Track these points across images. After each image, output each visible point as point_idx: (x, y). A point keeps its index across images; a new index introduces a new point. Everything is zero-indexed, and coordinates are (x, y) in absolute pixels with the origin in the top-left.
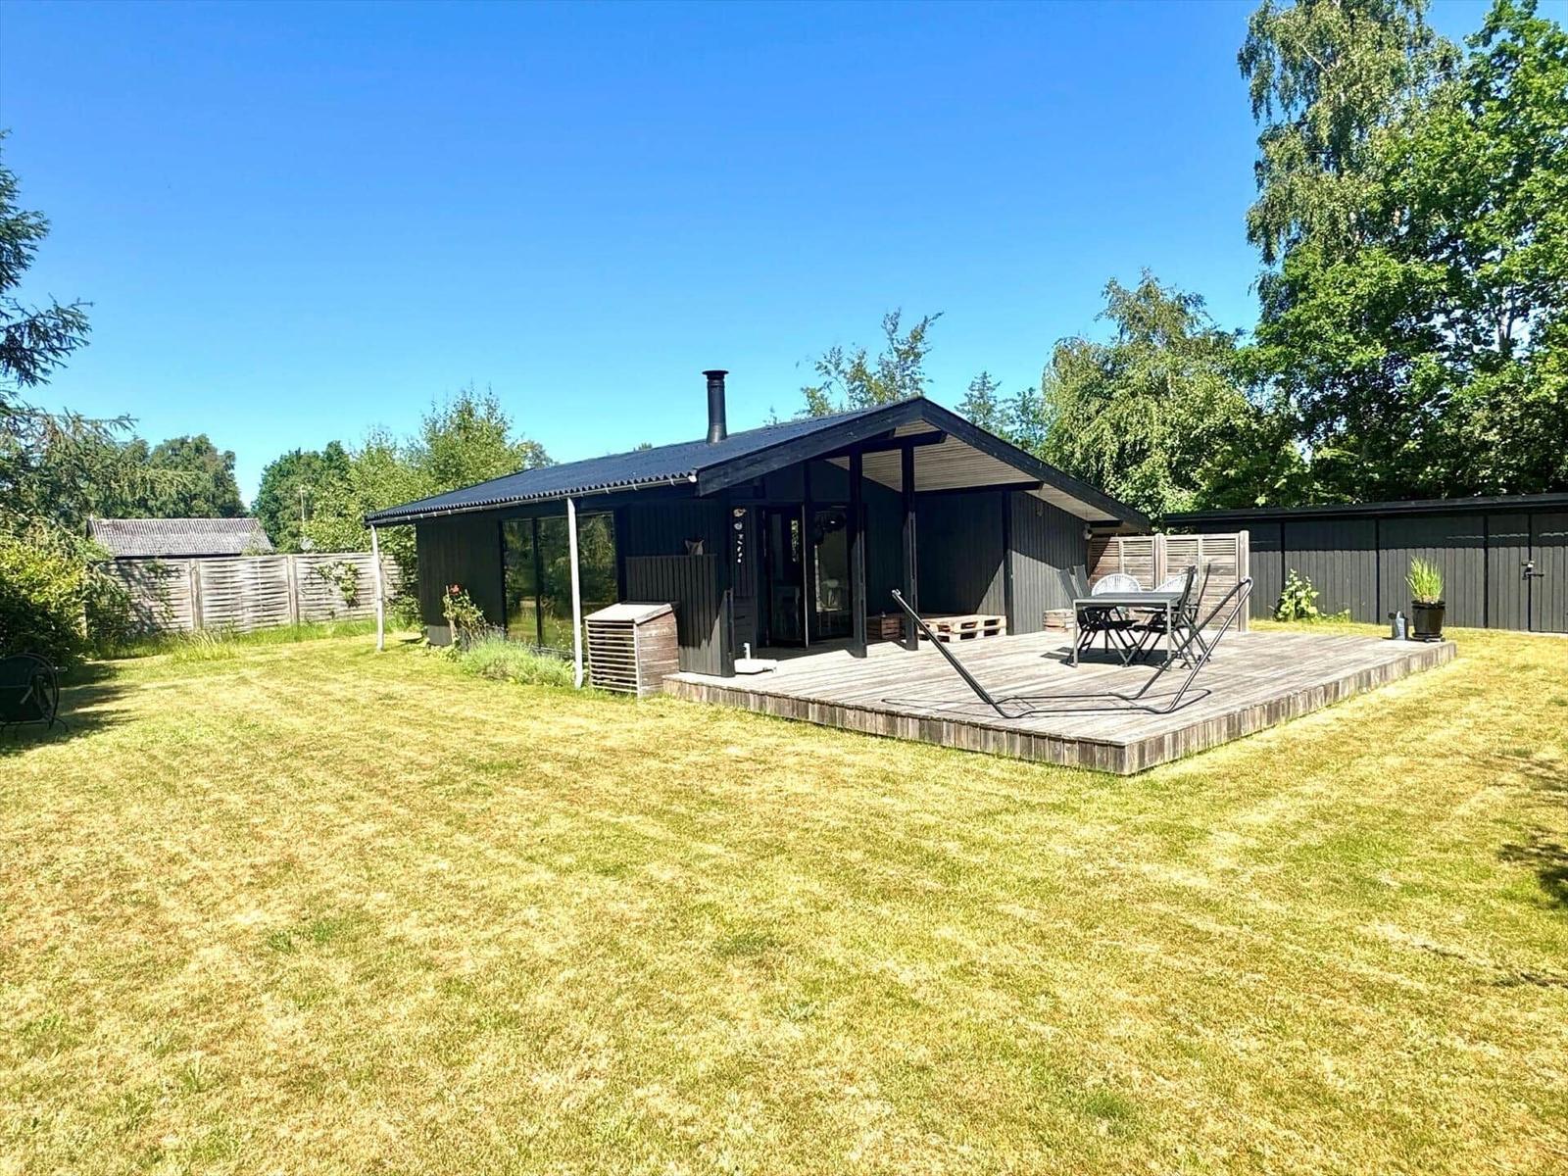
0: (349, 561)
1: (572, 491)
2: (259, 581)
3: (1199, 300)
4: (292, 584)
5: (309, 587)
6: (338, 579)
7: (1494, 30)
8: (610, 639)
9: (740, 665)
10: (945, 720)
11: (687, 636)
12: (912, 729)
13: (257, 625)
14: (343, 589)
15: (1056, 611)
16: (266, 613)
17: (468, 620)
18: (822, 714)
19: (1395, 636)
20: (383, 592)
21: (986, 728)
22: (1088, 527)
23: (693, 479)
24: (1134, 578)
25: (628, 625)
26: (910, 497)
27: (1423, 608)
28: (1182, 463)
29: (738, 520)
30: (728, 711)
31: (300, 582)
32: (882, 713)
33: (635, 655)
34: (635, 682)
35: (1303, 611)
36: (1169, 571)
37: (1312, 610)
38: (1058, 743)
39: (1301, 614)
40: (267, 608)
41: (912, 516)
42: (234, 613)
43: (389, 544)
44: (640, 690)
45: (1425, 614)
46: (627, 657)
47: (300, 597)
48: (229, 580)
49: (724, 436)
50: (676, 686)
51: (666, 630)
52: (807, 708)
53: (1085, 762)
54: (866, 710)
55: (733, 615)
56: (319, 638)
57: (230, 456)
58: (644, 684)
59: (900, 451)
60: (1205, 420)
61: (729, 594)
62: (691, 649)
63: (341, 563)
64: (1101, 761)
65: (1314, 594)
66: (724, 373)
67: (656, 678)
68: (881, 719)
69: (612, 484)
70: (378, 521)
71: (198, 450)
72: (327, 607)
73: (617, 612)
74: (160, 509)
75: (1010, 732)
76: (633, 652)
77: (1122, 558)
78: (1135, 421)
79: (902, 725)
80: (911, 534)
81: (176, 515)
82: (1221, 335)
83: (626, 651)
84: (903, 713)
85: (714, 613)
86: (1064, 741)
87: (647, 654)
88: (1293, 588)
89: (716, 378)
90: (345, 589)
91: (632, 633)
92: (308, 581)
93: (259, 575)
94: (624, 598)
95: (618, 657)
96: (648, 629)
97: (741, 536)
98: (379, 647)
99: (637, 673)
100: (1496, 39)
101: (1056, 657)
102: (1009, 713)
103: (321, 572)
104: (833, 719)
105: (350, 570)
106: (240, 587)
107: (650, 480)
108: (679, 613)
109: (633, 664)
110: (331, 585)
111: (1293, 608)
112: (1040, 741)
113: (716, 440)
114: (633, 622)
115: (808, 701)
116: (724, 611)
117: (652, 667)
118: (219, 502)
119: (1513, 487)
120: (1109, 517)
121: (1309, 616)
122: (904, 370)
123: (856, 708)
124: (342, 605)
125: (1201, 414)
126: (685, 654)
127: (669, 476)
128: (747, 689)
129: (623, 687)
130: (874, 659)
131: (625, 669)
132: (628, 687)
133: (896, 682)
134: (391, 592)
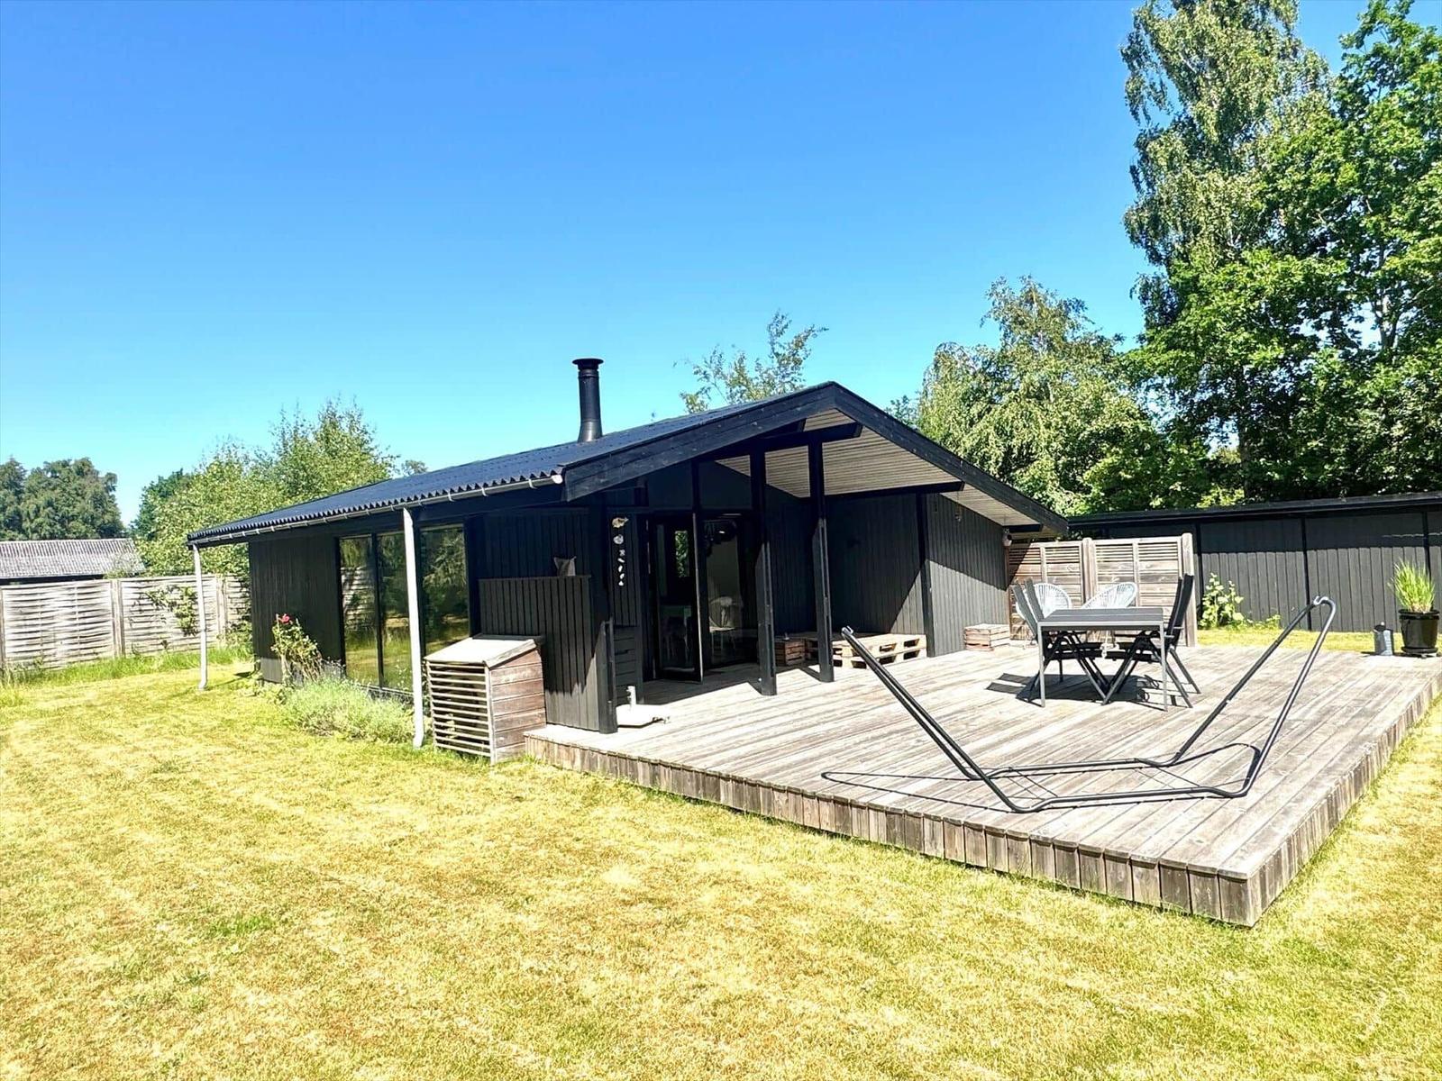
0: (185, 585)
1: (409, 500)
2: (76, 609)
3: (1080, 305)
4: (117, 612)
5: (138, 614)
6: (173, 604)
7: (1367, 31)
8: (457, 685)
9: (624, 714)
10: (927, 816)
11: (555, 678)
12: (875, 827)
13: (71, 660)
14: (178, 616)
15: (977, 627)
16: (83, 646)
17: (301, 654)
18: (739, 796)
19: (1379, 650)
20: (226, 617)
21: (994, 833)
22: (1007, 532)
23: (558, 479)
24: (1060, 587)
25: (478, 668)
26: (819, 503)
27: (1414, 618)
28: (1069, 466)
29: (617, 532)
30: (610, 784)
31: (125, 609)
32: (827, 800)
33: (488, 707)
34: (487, 743)
35: (1226, 618)
36: (1100, 579)
37: (1238, 616)
38: (1121, 865)
39: (1224, 621)
40: (84, 640)
41: (822, 523)
42: (45, 646)
43: (229, 566)
44: (495, 754)
45: (1416, 625)
46: (478, 710)
47: (127, 626)
48: (39, 610)
49: (598, 433)
50: (541, 747)
51: (528, 673)
52: (717, 785)
53: (1172, 899)
54: (804, 795)
55: (613, 652)
56: (143, 672)
57: (112, 477)
58: (499, 745)
59: (806, 448)
60: (1094, 422)
61: (607, 626)
62: (561, 695)
63: (176, 587)
64: (1203, 900)
65: (1238, 600)
66: (600, 361)
67: (514, 735)
68: (827, 809)
69: (456, 489)
70: (201, 541)
71: (80, 473)
72: (159, 636)
73: (468, 650)
74: (34, 531)
75: (1037, 842)
76: (485, 703)
77: (1045, 565)
78: (1020, 425)
79: (860, 821)
80: (821, 544)
81: (52, 537)
82: (1102, 339)
83: (477, 702)
84: (863, 801)
85: (589, 652)
86: (1132, 863)
87: (501, 705)
88: (1214, 594)
89: (588, 368)
90: (179, 616)
91: (483, 679)
92: (137, 608)
93: (76, 603)
94: (477, 631)
95: (466, 709)
96: (504, 673)
97: (622, 552)
98: (202, 684)
99: (490, 731)
100: (1370, 42)
101: (1008, 690)
102: (1020, 804)
103: (152, 597)
104: (755, 804)
105: (187, 594)
106: (52, 617)
107: (503, 482)
108: (545, 651)
109: (486, 719)
110: (164, 612)
111: (1216, 615)
112: (1091, 861)
113: (590, 438)
114: (484, 664)
115: (719, 777)
116: (601, 646)
117: (512, 721)
118: (99, 523)
119: (1420, 483)
120: (1028, 521)
121: (1235, 624)
122: (783, 377)
123: (789, 791)
124: (178, 634)
125: (1088, 416)
126: (553, 701)
127: (527, 476)
128: (634, 755)
129: (470, 747)
130: (789, 698)
131: (475, 725)
132: (478, 749)
133: (828, 738)
134: (234, 618)
